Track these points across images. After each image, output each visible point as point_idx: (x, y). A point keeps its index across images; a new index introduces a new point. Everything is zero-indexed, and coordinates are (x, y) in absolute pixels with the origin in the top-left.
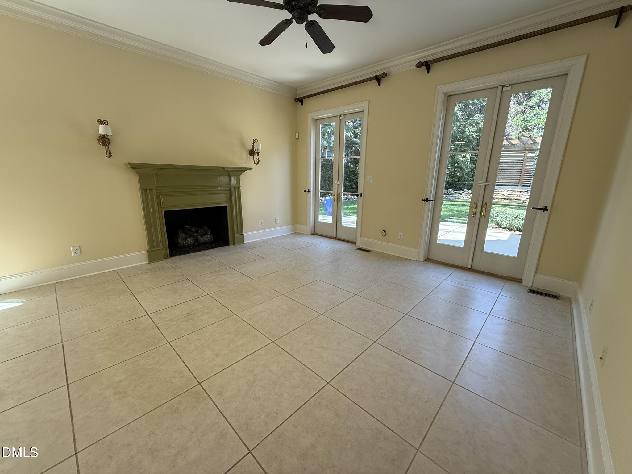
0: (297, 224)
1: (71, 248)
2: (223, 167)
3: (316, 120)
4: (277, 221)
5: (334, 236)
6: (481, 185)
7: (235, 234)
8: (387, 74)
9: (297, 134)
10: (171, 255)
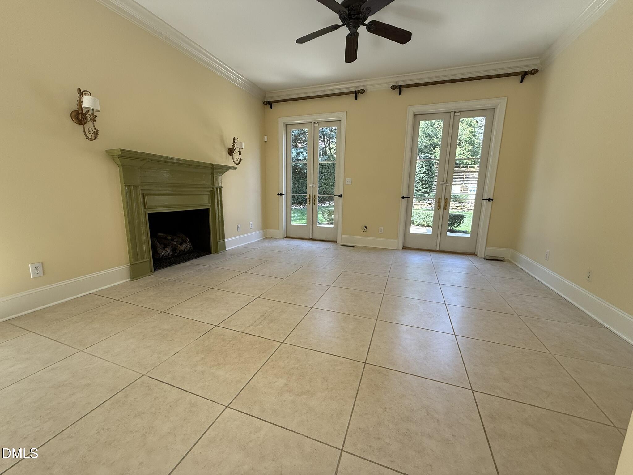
0: (267, 229)
1: (30, 265)
2: (212, 164)
3: (286, 125)
4: (251, 226)
5: (310, 237)
6: (443, 185)
7: (218, 241)
8: (365, 91)
9: (266, 137)
10: (155, 269)
